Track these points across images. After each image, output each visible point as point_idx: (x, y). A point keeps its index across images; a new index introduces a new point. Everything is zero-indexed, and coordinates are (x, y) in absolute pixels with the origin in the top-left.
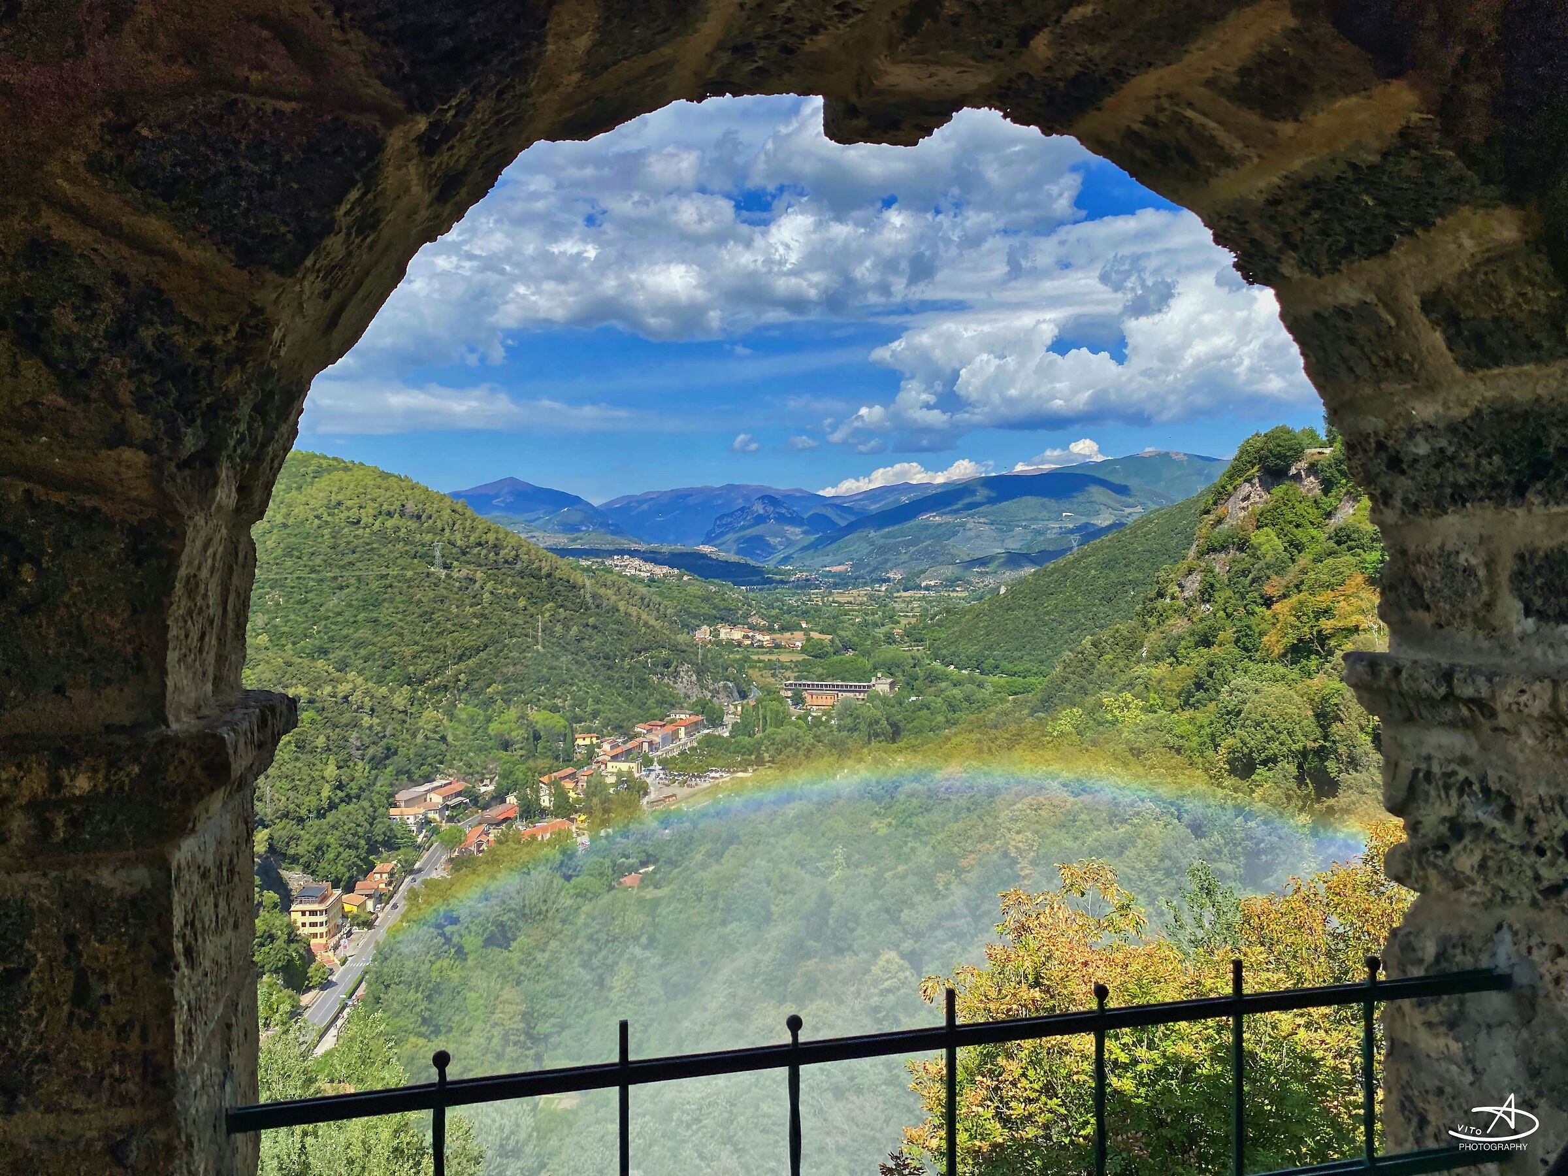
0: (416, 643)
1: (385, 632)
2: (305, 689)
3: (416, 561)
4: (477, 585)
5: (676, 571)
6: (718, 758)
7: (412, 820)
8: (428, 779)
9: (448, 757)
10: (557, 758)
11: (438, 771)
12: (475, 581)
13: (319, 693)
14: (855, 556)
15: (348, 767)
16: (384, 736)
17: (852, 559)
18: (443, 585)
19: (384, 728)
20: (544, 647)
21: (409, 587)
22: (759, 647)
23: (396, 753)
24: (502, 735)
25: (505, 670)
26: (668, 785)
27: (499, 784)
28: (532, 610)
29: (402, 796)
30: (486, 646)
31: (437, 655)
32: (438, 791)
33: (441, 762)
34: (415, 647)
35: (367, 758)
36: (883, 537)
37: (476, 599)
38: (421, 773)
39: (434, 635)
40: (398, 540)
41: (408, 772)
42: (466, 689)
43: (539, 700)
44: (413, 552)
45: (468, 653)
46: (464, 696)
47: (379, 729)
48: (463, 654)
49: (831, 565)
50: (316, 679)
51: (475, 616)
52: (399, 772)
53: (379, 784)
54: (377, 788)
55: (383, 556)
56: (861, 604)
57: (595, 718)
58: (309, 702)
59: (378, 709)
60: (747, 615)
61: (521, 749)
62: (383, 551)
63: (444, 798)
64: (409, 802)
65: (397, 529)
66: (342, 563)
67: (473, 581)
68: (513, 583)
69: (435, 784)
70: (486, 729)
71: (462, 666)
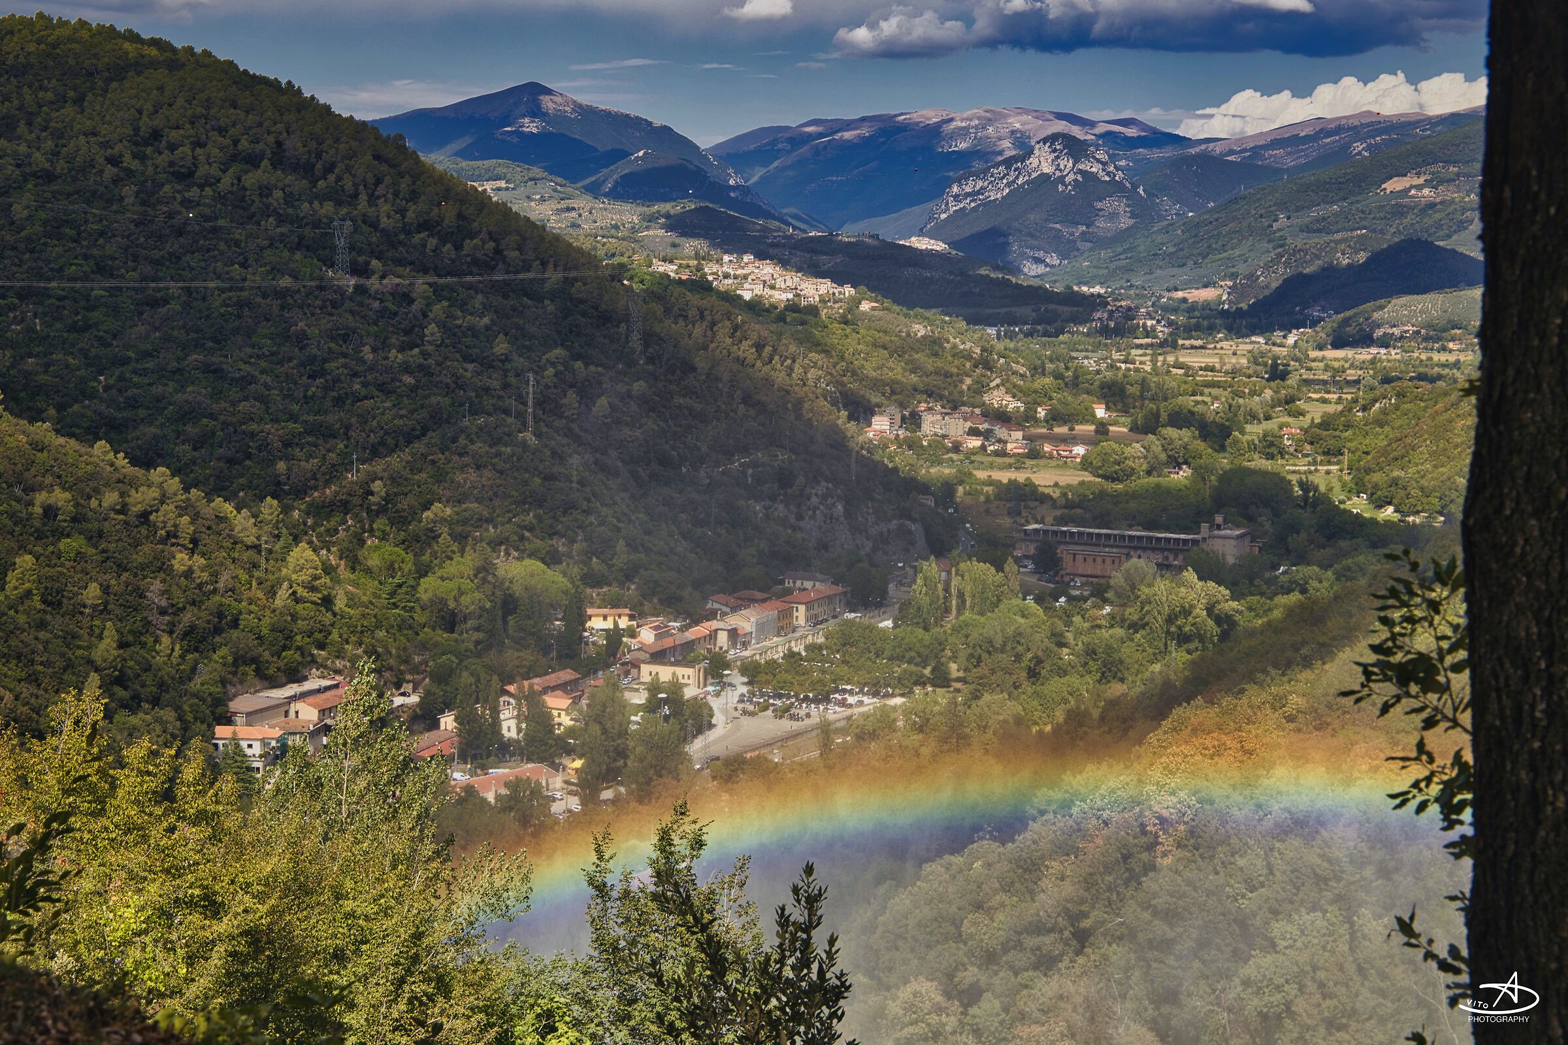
0: (293, 418)
1: (234, 393)
2: (68, 495)
3: (298, 256)
4: (415, 307)
5: (849, 291)
6: (859, 669)
7: (257, 749)
8: (295, 676)
9: (335, 636)
10: (546, 650)
11: (313, 661)
12: (412, 301)
13: (94, 503)
14: (1242, 269)
15: (143, 645)
16: (215, 591)
17: (1233, 276)
18: (348, 305)
19: (215, 575)
20: (538, 435)
21: (282, 308)
22: (996, 453)
23: (235, 623)
24: (443, 602)
25: (459, 477)
26: (752, 714)
27: (428, 693)
28: (519, 362)
29: (241, 704)
30: (425, 430)
31: (332, 441)
32: (311, 699)
33: (321, 646)
34: (291, 425)
35: (179, 629)
36: (1307, 229)
37: (412, 336)
38: (281, 664)
39: (328, 403)
40: (268, 211)
41: (254, 660)
42: (382, 511)
43: (522, 538)
44: (294, 238)
45: (390, 441)
46: (380, 523)
47: (205, 576)
48: (382, 443)
49: (1187, 286)
50: (92, 476)
51: (407, 369)
52: (239, 660)
53: (198, 680)
54: (196, 684)
55: (237, 243)
56: (1234, 372)
57: (629, 578)
58: (74, 520)
59: (205, 538)
60: (981, 388)
61: (477, 629)
62: (239, 234)
63: (322, 712)
64: (253, 717)
65: (265, 190)
66: (157, 255)
67: (406, 298)
68: (486, 307)
69: (308, 686)
70: (414, 588)
71: (378, 466)
